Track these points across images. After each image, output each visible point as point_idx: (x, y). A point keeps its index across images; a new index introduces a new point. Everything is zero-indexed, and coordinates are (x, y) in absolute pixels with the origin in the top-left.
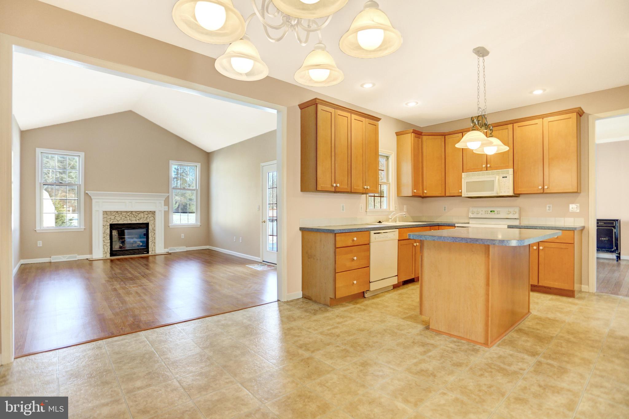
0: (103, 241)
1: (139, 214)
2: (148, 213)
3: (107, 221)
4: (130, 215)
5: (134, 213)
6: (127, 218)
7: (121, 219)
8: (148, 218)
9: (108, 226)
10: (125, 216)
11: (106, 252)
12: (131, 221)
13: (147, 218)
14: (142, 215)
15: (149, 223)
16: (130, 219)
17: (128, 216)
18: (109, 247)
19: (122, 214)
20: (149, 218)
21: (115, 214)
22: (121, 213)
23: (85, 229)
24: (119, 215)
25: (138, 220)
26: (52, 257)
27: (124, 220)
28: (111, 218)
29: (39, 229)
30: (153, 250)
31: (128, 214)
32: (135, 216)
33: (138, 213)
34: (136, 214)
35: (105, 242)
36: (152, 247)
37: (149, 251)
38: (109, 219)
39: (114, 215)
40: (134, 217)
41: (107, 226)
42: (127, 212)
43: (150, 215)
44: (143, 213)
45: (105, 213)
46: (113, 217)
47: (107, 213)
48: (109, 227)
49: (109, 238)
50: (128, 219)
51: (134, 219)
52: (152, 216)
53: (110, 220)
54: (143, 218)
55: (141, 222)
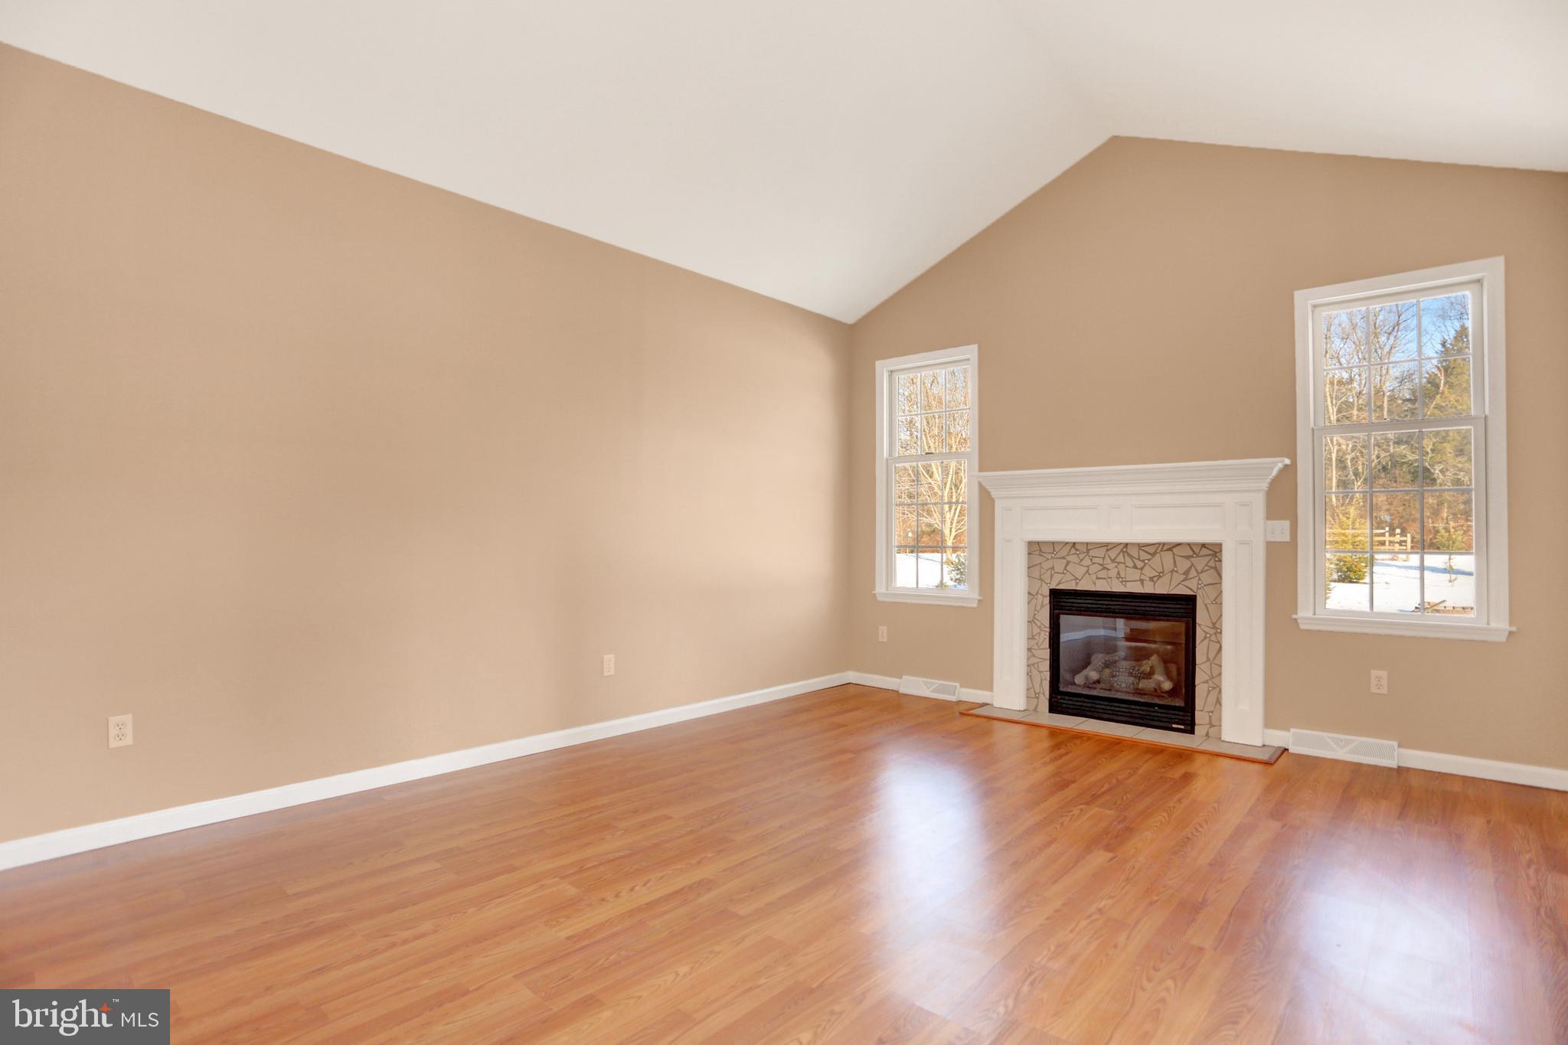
0: (1029, 650)
1: (1153, 555)
2: (1191, 553)
3: (1041, 579)
4: (1120, 559)
5: (1134, 552)
6: (1108, 570)
7: (1087, 571)
8: (1193, 573)
9: (1046, 596)
10: (1100, 561)
11: (1036, 694)
12: (1124, 582)
13: (1186, 573)
14: (1168, 557)
15: (1195, 596)
16: (1118, 573)
17: (1113, 561)
18: (1047, 675)
19: (1092, 553)
20: (1198, 573)
21: (1068, 555)
22: (1088, 550)
23: (979, 600)
24: (1081, 556)
25: (1151, 579)
26: (904, 677)
27: (1097, 578)
28: (1053, 568)
29: (883, 590)
30: (1214, 723)
31: (1113, 554)
32: (1140, 564)
33: (1151, 550)
34: (1144, 556)
35: (1034, 656)
36: (1206, 709)
37: (1197, 721)
38: (1048, 570)
39: (1063, 558)
40: (1135, 567)
41: (1040, 597)
42: (1108, 546)
43: (1200, 563)
44: (1170, 549)
45: (1036, 549)
46: (1059, 566)
47: (1040, 550)
48: (1047, 600)
49: (1046, 644)
50: (1113, 573)
51: (1134, 575)
52: (1212, 564)
53: (1052, 576)
54: (1172, 572)
55: (1162, 588)
